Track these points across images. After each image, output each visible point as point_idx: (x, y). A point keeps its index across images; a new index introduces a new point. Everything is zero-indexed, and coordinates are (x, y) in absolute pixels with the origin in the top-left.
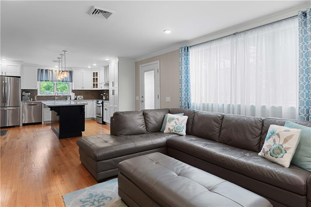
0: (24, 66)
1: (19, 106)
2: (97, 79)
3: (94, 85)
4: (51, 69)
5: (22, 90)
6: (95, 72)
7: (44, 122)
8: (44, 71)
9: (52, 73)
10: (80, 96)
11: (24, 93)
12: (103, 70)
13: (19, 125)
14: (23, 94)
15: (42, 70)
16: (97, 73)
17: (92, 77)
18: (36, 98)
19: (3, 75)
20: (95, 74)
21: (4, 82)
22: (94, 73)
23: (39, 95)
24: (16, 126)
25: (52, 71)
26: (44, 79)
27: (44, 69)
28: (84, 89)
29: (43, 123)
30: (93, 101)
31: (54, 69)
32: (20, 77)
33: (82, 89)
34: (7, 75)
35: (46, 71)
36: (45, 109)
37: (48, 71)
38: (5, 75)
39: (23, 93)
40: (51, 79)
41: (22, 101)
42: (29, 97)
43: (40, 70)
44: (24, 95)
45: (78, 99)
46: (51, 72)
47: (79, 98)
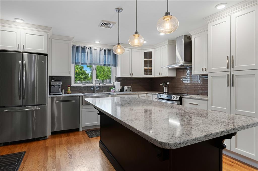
0: (52, 40)
1: (45, 104)
2: (150, 62)
3: (146, 70)
4: (89, 47)
5: (50, 76)
6: (148, 51)
7: (82, 127)
8: (80, 49)
9: (91, 53)
10: (128, 86)
11: (53, 82)
12: (167, 46)
13: (45, 137)
14: (51, 84)
15: (77, 48)
16: (150, 53)
17: (144, 60)
18: (69, 90)
19: (19, 50)
20: (148, 55)
21: (20, 62)
22: (146, 53)
23: (73, 84)
24: (41, 138)
25: (90, 49)
26: (80, 61)
27: (80, 46)
28: (134, 76)
29: (81, 130)
30: (147, 94)
31: (93, 47)
32: (46, 55)
33: (131, 76)
34: (25, 51)
35: (83, 48)
36: (84, 107)
37: (85, 48)
38: (23, 51)
39: (51, 82)
40: (89, 62)
41: (50, 94)
42: (60, 87)
43: (75, 47)
44: (53, 86)
45: (125, 91)
46: (89, 51)
47: (127, 89)
